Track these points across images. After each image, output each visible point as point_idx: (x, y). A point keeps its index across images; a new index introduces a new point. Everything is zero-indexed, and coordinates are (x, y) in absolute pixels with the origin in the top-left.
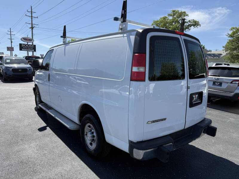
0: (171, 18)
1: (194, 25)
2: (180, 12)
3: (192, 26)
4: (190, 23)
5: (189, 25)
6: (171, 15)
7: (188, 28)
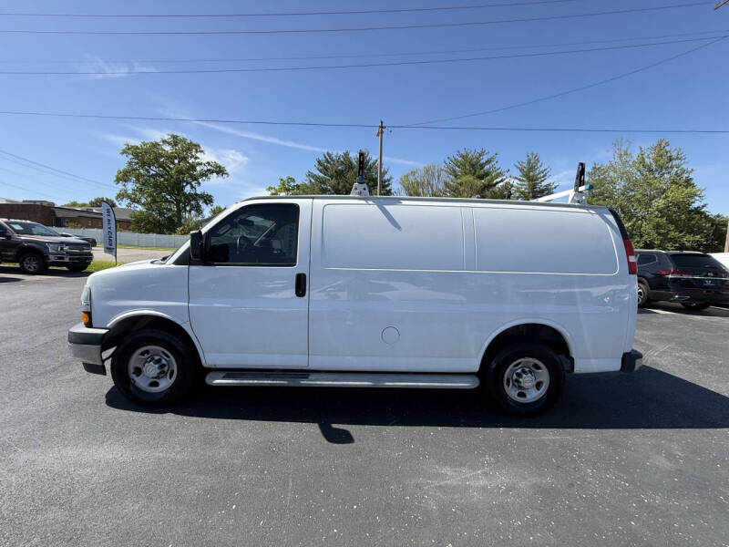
0: (168, 148)
1: (218, 173)
2: (189, 141)
3: (215, 174)
4: (209, 167)
5: (209, 170)
6: (169, 144)
7: (206, 176)
